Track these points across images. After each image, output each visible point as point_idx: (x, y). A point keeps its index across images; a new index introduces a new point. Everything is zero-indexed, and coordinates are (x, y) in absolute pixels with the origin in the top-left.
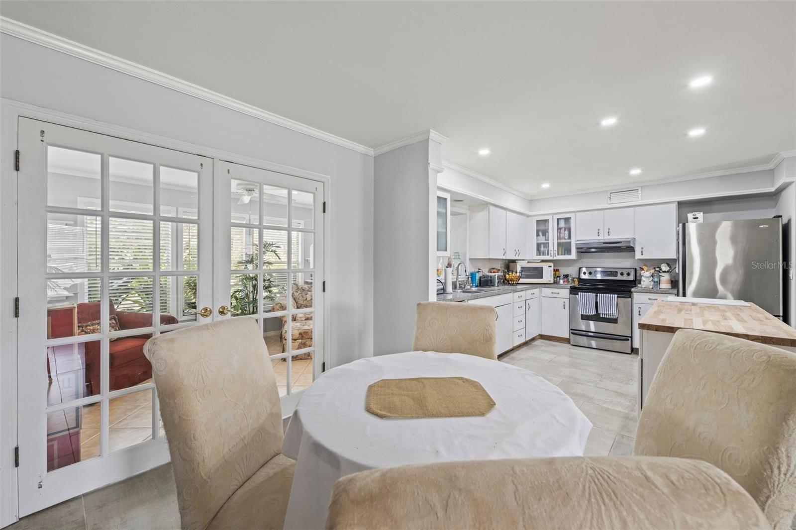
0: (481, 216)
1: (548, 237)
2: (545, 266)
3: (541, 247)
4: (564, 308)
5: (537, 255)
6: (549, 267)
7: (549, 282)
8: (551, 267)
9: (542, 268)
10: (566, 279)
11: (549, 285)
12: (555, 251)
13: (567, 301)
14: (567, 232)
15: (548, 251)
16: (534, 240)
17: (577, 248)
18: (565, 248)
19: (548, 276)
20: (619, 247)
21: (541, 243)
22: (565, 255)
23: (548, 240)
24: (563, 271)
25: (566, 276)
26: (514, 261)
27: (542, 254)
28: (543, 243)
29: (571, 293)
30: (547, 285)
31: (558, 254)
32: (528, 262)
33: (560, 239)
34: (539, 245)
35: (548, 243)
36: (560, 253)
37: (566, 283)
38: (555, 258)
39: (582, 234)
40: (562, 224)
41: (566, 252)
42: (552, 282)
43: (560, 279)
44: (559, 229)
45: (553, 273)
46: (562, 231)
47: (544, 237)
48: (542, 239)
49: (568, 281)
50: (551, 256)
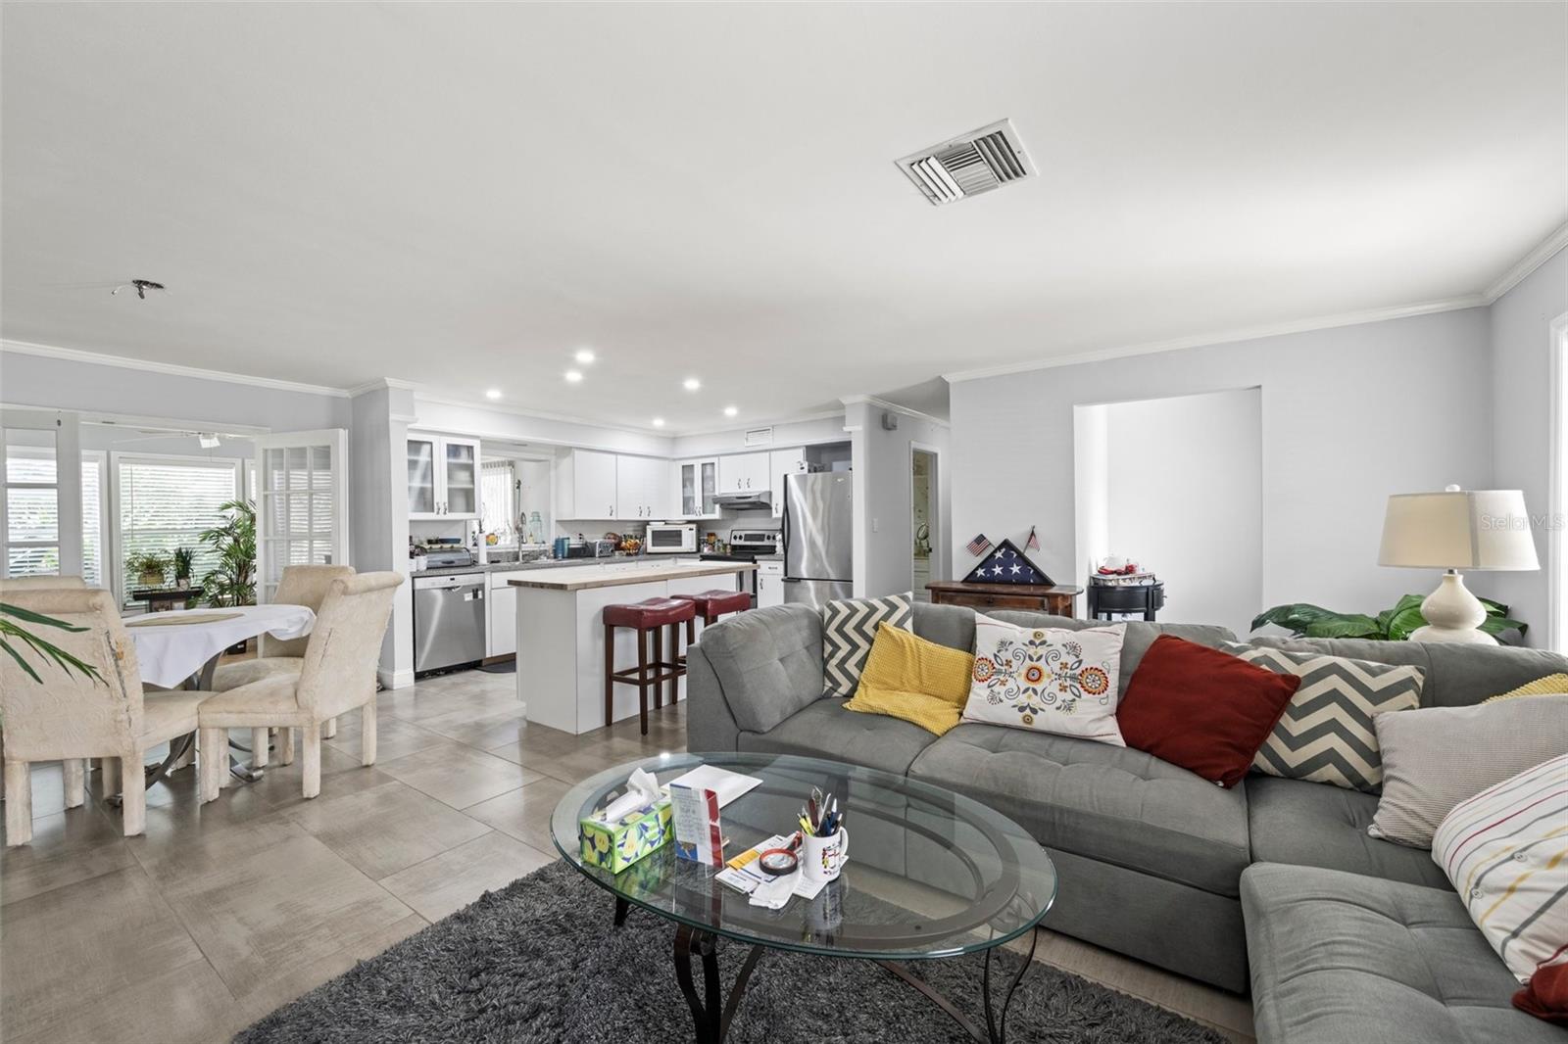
0: (566, 462)
1: (693, 489)
2: (686, 528)
3: (686, 503)
5: (680, 514)
6: (690, 529)
7: (688, 551)
8: (694, 529)
9: (680, 531)
12: (700, 507)
14: (710, 483)
15: (695, 508)
16: (676, 494)
17: (720, 504)
19: (689, 541)
20: (756, 503)
21: (686, 497)
22: (710, 513)
23: (693, 493)
27: (686, 512)
28: (690, 497)
30: (683, 555)
31: (703, 513)
32: (667, 524)
33: (705, 491)
34: (686, 500)
35: (694, 497)
36: (704, 510)
38: (699, 518)
39: (727, 486)
40: (707, 472)
42: (692, 550)
43: (704, 545)
44: (704, 478)
45: (695, 537)
46: (707, 480)
47: (690, 489)
48: (688, 491)
50: (696, 515)
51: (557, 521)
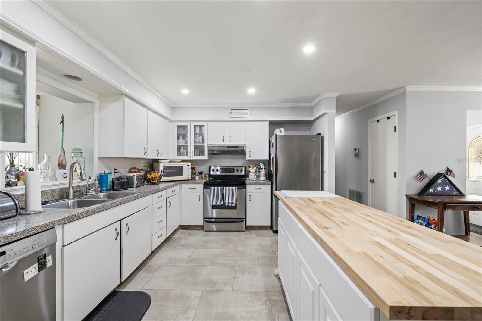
1: (187, 141)
2: (184, 165)
3: (181, 149)
4: (200, 201)
5: (178, 156)
6: (188, 165)
7: (187, 179)
8: (189, 165)
9: (182, 166)
10: (200, 176)
11: (187, 181)
12: (193, 152)
13: (202, 194)
14: (201, 137)
15: (187, 152)
16: (174, 143)
17: (209, 151)
18: (199, 150)
19: (187, 174)
20: (236, 151)
21: (182, 146)
22: (199, 156)
23: (187, 143)
24: (198, 169)
25: (200, 173)
26: (157, 161)
27: (182, 155)
28: (183, 146)
29: (204, 188)
30: (186, 182)
31: (195, 155)
32: (170, 162)
33: (196, 143)
34: (179, 147)
35: (187, 146)
36: (196, 154)
37: (201, 179)
38: (192, 158)
39: (212, 140)
40: (198, 131)
41: (200, 153)
42: (190, 178)
43: (196, 176)
44: (195, 134)
45: (190, 170)
46: (198, 136)
47: (184, 141)
48: (182, 142)
49: (202, 177)
50: (189, 157)
51: (100, 158)
